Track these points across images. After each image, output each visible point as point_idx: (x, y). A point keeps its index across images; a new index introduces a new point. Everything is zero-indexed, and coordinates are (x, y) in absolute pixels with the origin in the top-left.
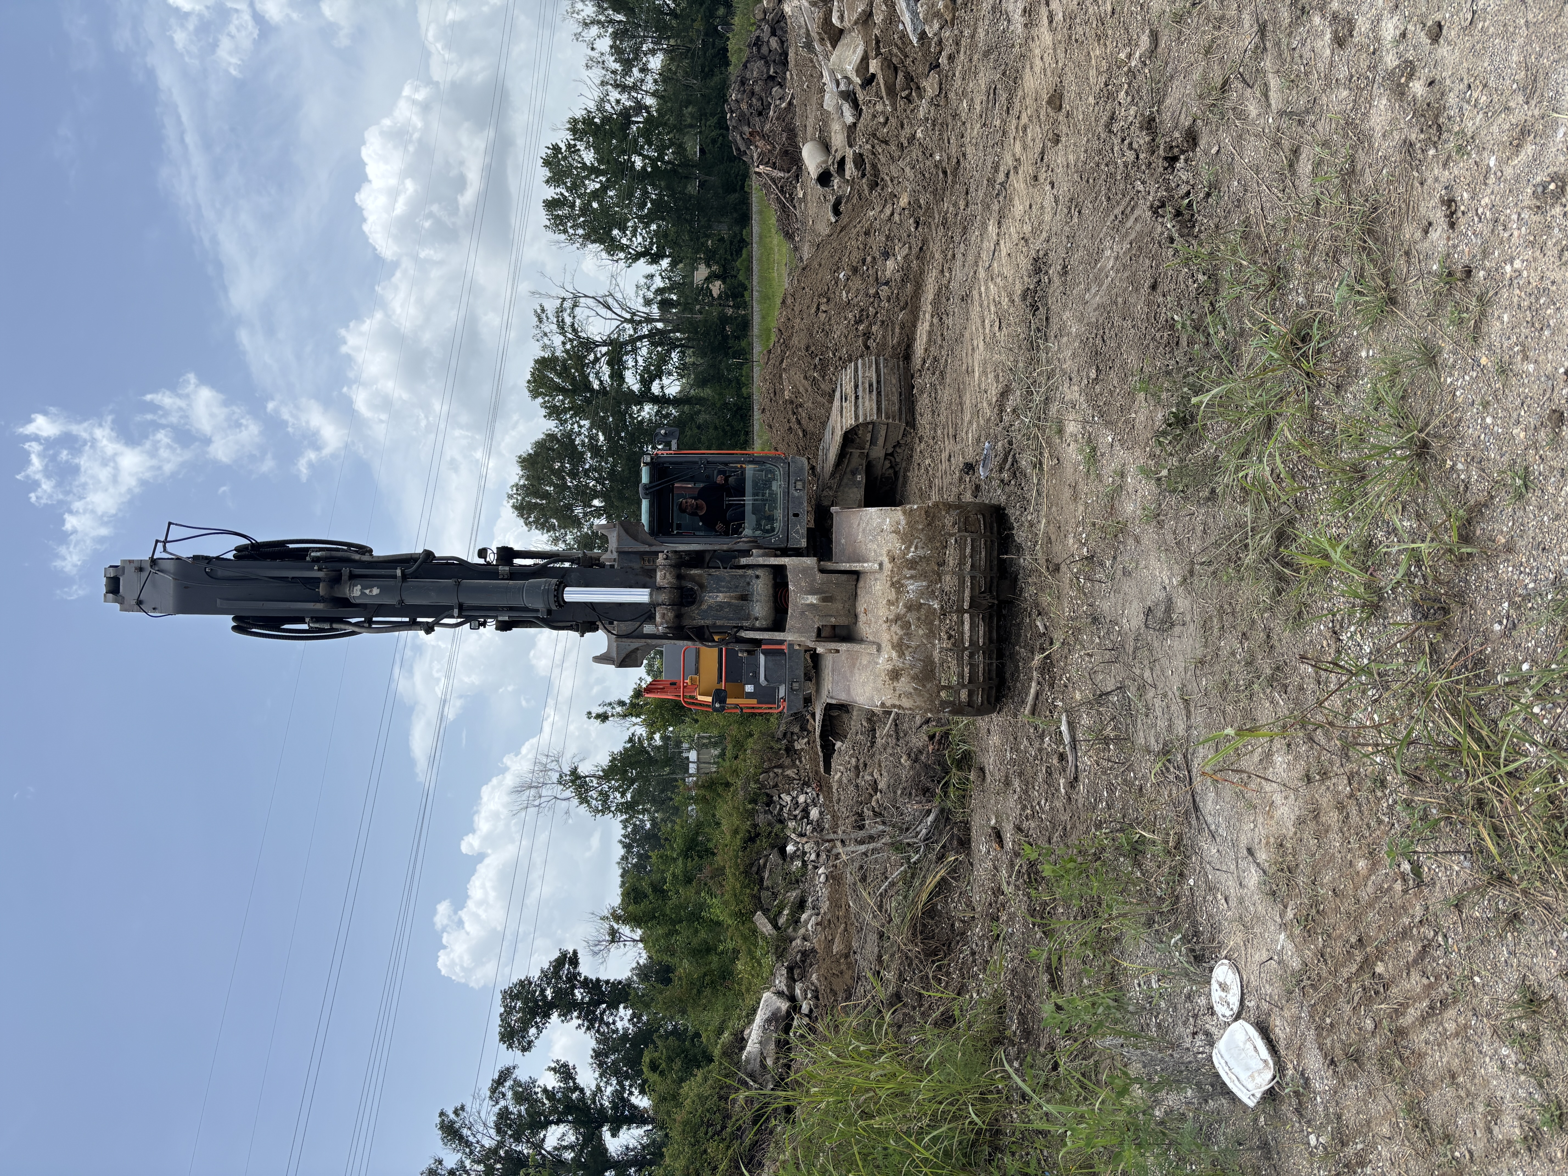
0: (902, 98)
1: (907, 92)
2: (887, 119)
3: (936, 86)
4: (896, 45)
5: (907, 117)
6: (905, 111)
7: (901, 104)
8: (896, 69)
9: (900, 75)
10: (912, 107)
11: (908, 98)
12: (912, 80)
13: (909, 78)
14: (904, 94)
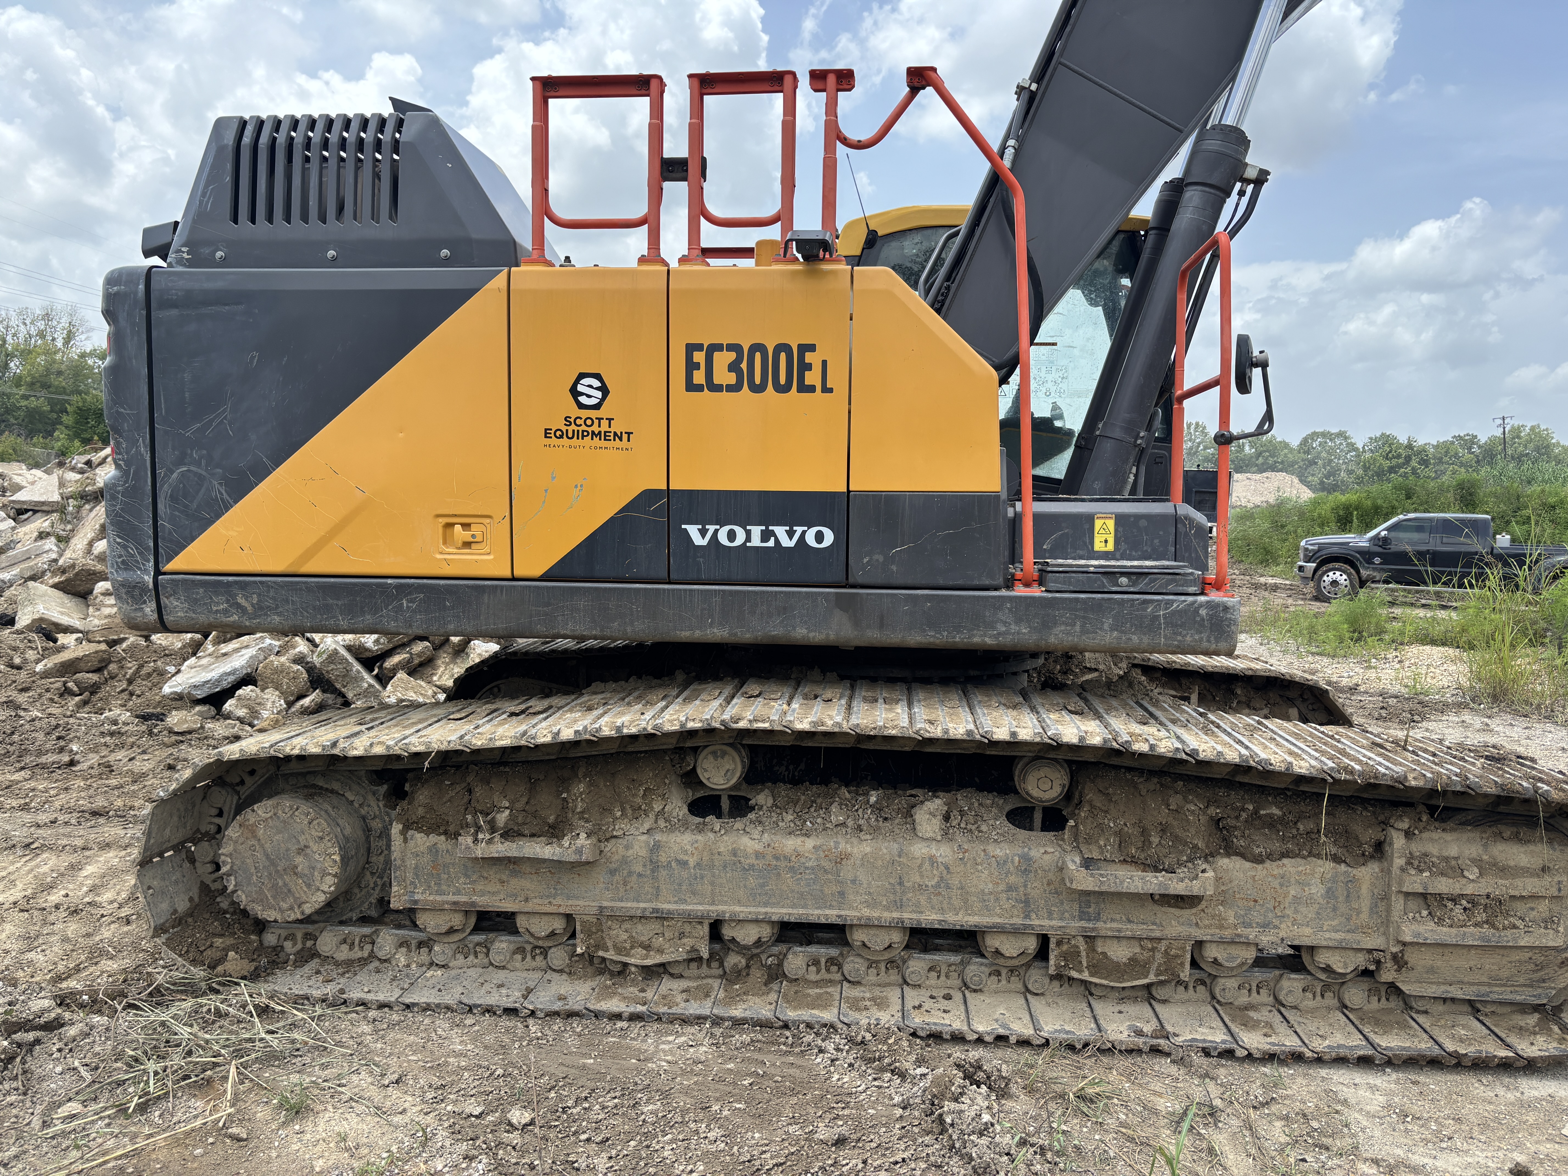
0: (65, 683)
1: (75, 689)
2: (19, 668)
3: (184, 727)
4: (141, 666)
5: (40, 695)
6: (48, 690)
7: (57, 684)
8: (98, 670)
9: (94, 677)
10: (56, 698)
11: (66, 692)
12: (92, 693)
13: (94, 689)
14: (70, 685)
